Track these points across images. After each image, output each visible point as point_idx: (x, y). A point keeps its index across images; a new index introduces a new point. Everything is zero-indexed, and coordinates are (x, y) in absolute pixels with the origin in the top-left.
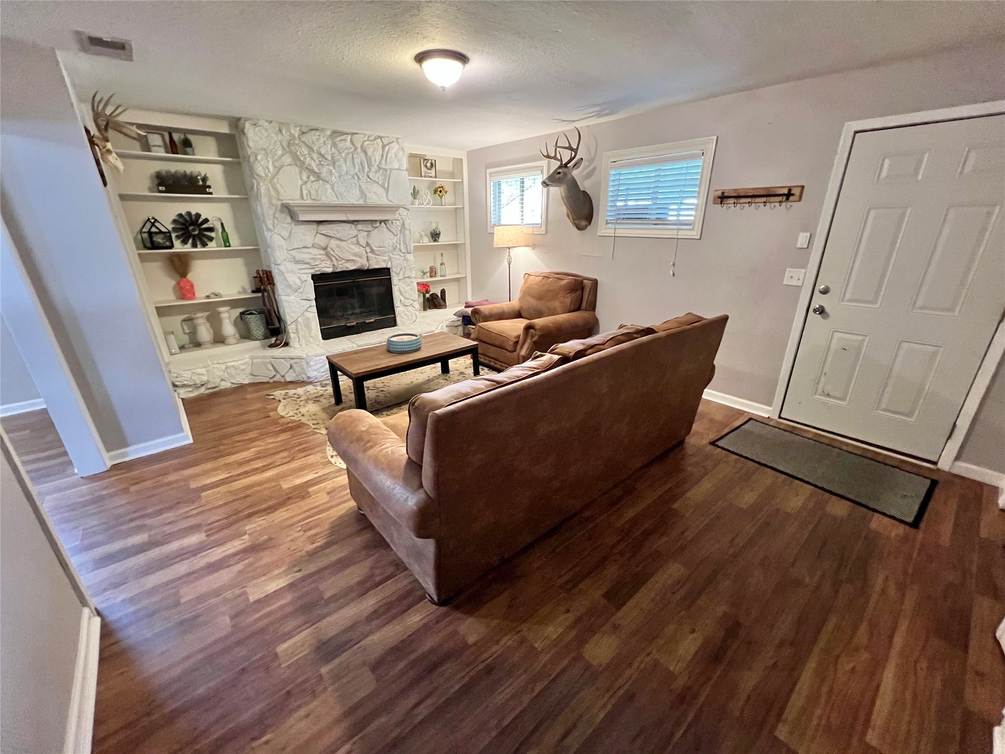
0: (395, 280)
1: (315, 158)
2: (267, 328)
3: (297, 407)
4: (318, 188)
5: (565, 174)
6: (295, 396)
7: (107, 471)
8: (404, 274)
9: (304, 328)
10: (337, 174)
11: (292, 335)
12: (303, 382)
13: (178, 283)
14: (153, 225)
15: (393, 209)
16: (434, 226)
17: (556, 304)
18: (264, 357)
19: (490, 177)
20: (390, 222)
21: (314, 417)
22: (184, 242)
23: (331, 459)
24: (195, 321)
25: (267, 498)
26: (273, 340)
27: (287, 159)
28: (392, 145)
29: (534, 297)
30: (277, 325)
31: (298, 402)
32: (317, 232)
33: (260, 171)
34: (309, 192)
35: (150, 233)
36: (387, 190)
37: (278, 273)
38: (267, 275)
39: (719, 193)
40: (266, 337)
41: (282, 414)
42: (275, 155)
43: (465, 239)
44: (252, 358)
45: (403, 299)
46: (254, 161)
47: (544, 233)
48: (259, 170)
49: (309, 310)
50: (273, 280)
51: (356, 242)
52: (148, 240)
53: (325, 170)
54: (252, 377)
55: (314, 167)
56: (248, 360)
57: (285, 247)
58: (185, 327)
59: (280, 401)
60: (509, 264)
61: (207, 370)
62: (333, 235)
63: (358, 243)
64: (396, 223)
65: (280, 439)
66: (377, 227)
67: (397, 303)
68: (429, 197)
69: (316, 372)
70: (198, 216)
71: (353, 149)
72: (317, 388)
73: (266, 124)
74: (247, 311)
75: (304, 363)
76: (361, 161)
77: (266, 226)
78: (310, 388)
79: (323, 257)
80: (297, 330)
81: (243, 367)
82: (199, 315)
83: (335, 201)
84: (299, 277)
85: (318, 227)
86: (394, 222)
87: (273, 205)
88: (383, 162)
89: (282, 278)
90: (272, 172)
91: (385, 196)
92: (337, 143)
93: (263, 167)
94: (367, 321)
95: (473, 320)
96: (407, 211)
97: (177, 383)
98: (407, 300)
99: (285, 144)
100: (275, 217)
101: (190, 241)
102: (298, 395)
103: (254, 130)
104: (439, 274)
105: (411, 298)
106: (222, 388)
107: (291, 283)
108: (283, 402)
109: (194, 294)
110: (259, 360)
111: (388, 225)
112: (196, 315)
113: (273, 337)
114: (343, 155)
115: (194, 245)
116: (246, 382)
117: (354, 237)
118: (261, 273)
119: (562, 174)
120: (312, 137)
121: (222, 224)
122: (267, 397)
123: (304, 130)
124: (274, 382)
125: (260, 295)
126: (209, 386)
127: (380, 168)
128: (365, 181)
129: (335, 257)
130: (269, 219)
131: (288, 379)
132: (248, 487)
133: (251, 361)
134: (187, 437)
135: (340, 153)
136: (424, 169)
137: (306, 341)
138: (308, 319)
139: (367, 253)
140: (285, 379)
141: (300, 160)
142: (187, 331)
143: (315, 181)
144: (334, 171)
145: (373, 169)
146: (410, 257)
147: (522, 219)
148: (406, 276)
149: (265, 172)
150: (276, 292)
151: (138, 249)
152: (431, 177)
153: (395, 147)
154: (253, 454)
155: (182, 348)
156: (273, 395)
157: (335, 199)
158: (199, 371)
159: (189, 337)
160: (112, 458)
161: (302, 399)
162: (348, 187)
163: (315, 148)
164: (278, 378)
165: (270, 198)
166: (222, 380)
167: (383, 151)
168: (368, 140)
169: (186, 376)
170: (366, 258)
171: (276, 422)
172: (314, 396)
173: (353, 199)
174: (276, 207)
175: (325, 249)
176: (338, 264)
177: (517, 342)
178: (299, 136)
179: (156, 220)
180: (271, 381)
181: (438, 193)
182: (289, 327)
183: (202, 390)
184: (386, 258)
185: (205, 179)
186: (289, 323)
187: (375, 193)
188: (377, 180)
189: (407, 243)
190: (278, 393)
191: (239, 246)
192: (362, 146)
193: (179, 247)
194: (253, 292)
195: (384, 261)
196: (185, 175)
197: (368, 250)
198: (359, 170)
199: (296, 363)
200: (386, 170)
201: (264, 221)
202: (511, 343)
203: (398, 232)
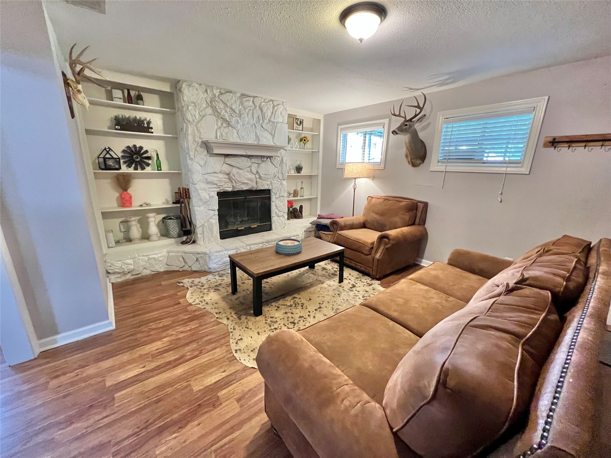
0: (273, 198)
1: (228, 111)
2: (182, 230)
3: (202, 295)
4: (228, 132)
5: (410, 126)
6: (200, 284)
7: (35, 359)
8: (280, 194)
9: (208, 231)
10: (241, 123)
11: (199, 235)
12: (205, 271)
13: (121, 195)
14: (108, 152)
15: (276, 148)
16: (298, 163)
17: (397, 219)
18: (177, 252)
19: (341, 131)
20: (274, 158)
21: (216, 306)
22: (129, 166)
23: (235, 355)
24: (129, 224)
26: (184, 238)
27: (209, 111)
28: (280, 106)
29: (377, 213)
30: (189, 228)
31: (203, 290)
32: (224, 163)
33: (189, 118)
34: (221, 134)
35: (105, 158)
36: (273, 136)
37: (194, 190)
38: (186, 192)
39: (551, 139)
40: (179, 236)
41: (190, 302)
42: (201, 107)
43: (318, 172)
44: (168, 252)
45: (277, 211)
46: (186, 110)
47: (383, 168)
48: (189, 116)
49: (213, 217)
50: (189, 195)
51: (249, 171)
52: (103, 163)
53: (234, 120)
54: (167, 266)
55: (227, 117)
56: (165, 253)
57: (201, 172)
58: (122, 227)
59: (188, 288)
60: (355, 190)
61: (134, 261)
62: (235, 165)
63: (251, 171)
64: (277, 159)
65: (188, 328)
66: (264, 161)
67: (273, 214)
68: (297, 144)
69: (216, 264)
70: (141, 148)
71: (254, 107)
72: (215, 277)
73: (197, 85)
74: (167, 217)
75: (207, 258)
76: (258, 115)
77: (189, 156)
78: (210, 277)
79: (227, 180)
80: (203, 232)
81: (161, 259)
82: (133, 219)
83: (238, 141)
84: (208, 194)
85: (225, 159)
86: (276, 158)
87: (195, 141)
88: (273, 117)
89: (196, 194)
90: (197, 119)
91: (272, 140)
92: (244, 102)
93: (192, 115)
94: (252, 227)
95: (331, 228)
96: (285, 151)
97: (110, 271)
98: (279, 212)
99: (208, 100)
100: (196, 150)
101: (133, 166)
102: (202, 283)
103: (188, 89)
104: (299, 195)
105: (283, 211)
106: (143, 274)
107: (203, 198)
108: (191, 290)
109: (131, 203)
110: (173, 254)
111: (272, 160)
112: (131, 219)
113: (184, 236)
114: (247, 111)
115: (136, 169)
116: (162, 270)
117: (249, 167)
118: (181, 190)
119: (408, 126)
120: (226, 97)
121: (157, 154)
122: (178, 284)
123: (223, 91)
124: (183, 271)
125: (179, 205)
126: (134, 273)
127: (269, 121)
128: (259, 129)
129: (234, 180)
130: (192, 151)
131: (194, 269)
133: (167, 254)
134: (111, 324)
135: (245, 109)
136: (295, 125)
137: (209, 240)
138: (212, 224)
139: (256, 178)
140: (191, 268)
141: (218, 112)
142: (123, 230)
143: (226, 127)
144: (240, 121)
145: (265, 121)
146: (285, 182)
147: (363, 159)
148: (281, 195)
149: (192, 118)
150: (190, 203)
151: (94, 169)
152: (299, 130)
153: (281, 108)
154: (165, 345)
155: (118, 242)
156: (182, 283)
157: (239, 140)
158: (128, 261)
159: (124, 234)
160: (41, 346)
161: (205, 287)
162: (249, 132)
163: (228, 105)
164: (186, 268)
165: (194, 137)
166: (145, 268)
167: (273, 110)
168: (264, 102)
169: (117, 265)
170: (255, 182)
171: (185, 310)
172: (214, 285)
173: (251, 141)
174: (198, 143)
175: (228, 174)
176: (236, 185)
177: (372, 248)
178: (218, 96)
179: (110, 149)
180: (181, 270)
181: (303, 141)
182: (197, 229)
183: (129, 277)
184: (269, 183)
185: (149, 123)
186: (198, 226)
187: (265, 138)
188: (267, 129)
189: (283, 173)
190: (187, 282)
191: (167, 171)
192: (259, 106)
193: (124, 169)
194: (173, 203)
195: (267, 185)
196: (135, 119)
197: (257, 176)
198: (256, 122)
199: (201, 257)
200: (274, 122)
201: (188, 153)
202: (367, 248)
203: (278, 165)
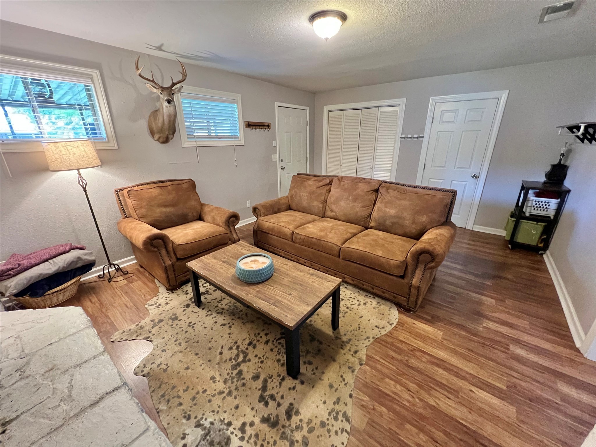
25: (458, 336)
132: (465, 357)
